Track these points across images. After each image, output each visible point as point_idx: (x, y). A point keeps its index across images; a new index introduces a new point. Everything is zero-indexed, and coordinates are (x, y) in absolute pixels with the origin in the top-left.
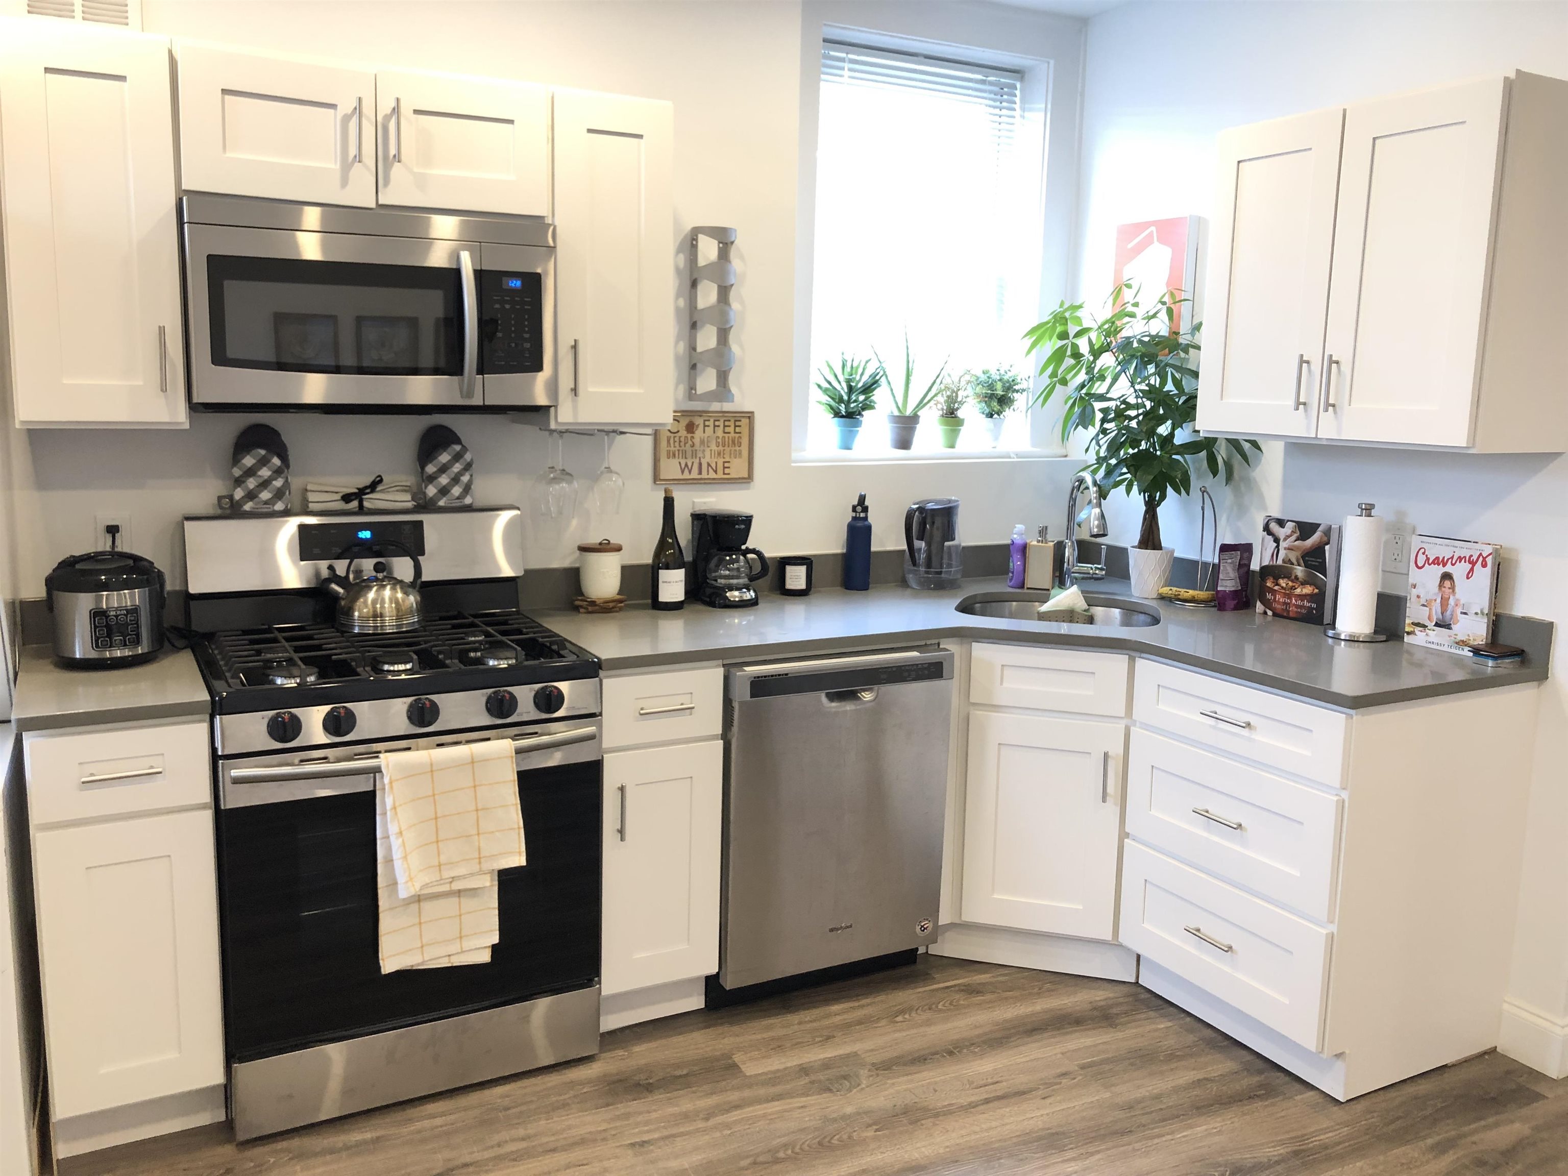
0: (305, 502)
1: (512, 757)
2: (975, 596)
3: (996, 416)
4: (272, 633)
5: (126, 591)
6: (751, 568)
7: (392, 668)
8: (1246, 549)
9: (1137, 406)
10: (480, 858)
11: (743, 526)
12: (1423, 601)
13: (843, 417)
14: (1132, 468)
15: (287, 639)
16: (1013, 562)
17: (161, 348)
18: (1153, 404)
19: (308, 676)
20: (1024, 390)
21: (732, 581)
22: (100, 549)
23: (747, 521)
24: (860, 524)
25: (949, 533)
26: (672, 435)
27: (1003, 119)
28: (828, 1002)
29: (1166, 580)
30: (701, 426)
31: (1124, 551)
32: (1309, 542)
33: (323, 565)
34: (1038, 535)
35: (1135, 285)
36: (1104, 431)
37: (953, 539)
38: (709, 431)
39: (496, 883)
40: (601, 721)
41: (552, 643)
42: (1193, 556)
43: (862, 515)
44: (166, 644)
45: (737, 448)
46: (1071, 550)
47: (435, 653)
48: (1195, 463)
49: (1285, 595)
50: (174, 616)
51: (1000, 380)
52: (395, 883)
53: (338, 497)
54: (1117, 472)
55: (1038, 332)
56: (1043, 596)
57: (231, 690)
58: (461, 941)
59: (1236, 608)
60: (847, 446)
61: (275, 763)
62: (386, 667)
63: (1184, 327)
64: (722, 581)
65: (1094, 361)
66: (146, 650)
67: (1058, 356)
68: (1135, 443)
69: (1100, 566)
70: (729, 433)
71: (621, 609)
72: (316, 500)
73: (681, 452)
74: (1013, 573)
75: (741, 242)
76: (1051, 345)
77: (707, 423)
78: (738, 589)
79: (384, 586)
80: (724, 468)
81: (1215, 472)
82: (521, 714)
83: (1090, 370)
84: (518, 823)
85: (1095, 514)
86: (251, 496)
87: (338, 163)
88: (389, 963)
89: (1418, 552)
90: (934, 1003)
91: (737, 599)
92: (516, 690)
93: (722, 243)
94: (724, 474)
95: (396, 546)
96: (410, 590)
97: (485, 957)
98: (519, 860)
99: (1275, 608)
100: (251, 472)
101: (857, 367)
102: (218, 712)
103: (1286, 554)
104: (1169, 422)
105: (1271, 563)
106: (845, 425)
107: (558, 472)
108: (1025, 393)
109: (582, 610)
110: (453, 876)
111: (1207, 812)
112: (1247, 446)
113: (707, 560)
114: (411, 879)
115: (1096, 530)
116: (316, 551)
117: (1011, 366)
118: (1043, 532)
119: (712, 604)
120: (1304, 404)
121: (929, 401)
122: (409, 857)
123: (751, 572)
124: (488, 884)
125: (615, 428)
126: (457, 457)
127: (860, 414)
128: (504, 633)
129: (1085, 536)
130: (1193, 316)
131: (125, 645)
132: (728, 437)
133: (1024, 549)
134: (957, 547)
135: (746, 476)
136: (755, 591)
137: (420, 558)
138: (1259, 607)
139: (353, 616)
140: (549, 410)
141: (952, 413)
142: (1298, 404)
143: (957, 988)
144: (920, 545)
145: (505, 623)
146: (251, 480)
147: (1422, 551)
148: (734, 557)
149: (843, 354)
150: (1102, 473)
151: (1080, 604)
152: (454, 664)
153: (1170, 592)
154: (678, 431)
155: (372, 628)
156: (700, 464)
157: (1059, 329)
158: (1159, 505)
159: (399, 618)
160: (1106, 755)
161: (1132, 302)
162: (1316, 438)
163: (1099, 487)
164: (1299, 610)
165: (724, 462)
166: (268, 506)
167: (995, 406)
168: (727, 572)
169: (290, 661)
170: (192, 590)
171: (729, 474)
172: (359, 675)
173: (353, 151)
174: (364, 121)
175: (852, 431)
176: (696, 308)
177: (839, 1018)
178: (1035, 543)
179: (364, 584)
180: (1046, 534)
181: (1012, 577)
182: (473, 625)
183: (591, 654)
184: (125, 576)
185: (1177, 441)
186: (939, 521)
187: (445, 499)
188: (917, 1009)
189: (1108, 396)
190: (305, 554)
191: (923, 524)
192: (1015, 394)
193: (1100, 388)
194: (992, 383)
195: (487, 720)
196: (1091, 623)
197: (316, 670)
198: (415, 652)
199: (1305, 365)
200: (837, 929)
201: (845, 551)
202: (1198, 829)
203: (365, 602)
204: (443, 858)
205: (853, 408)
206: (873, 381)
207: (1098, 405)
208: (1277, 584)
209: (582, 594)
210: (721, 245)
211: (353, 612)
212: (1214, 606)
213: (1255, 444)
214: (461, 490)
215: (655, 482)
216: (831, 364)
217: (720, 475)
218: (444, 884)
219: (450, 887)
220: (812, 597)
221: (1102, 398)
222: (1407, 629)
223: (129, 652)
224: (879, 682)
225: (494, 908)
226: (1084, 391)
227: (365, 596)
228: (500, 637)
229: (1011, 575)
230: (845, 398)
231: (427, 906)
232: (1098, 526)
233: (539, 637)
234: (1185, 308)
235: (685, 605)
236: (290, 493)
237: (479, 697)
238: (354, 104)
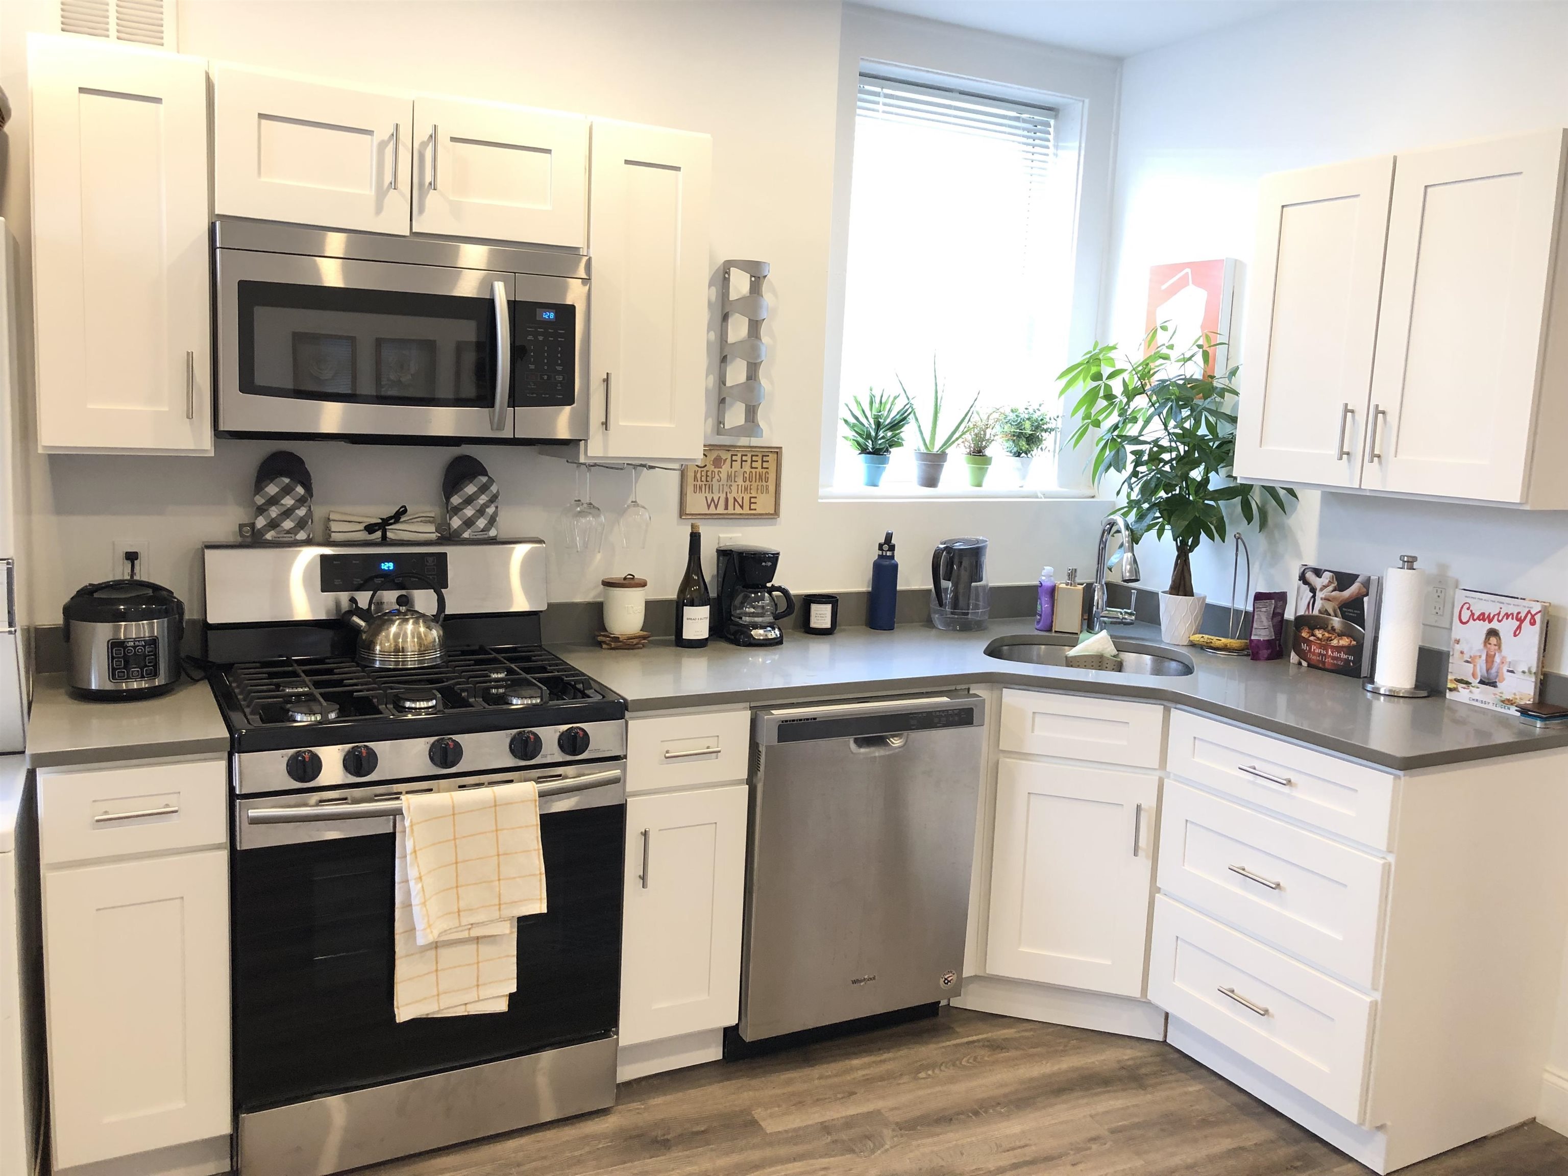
0: (328, 531)
1: (536, 801)
2: (1002, 638)
3: (1023, 455)
4: (292, 666)
5: (145, 622)
6: (776, 605)
7: (413, 706)
8: (1281, 598)
9: (1170, 450)
10: (500, 904)
11: (769, 564)
12: (1467, 658)
13: (870, 453)
14: (1165, 513)
15: (307, 673)
16: (1041, 604)
17: (188, 372)
18: (1187, 448)
19: (329, 713)
20: (1052, 430)
21: (756, 619)
22: (118, 577)
23: (774, 558)
24: (886, 563)
25: (976, 572)
26: (700, 470)
27: (1036, 157)
28: (848, 1055)
29: (1197, 629)
30: (729, 461)
31: (1153, 596)
32: (1347, 593)
33: (344, 597)
34: (1067, 577)
35: (1171, 326)
36: (1135, 474)
37: (981, 580)
38: (737, 465)
39: (516, 930)
40: (625, 764)
41: (576, 682)
42: (1225, 602)
43: (889, 553)
44: (183, 675)
45: (764, 484)
46: (1100, 593)
47: (459, 691)
48: (1230, 509)
49: (1321, 646)
50: (191, 646)
51: (1028, 419)
52: (413, 929)
53: (361, 527)
54: (1150, 516)
55: (1071, 372)
56: (1072, 640)
57: (250, 727)
58: (478, 988)
59: (1269, 658)
60: (873, 482)
61: (293, 803)
62: (408, 704)
63: (1220, 371)
64: (748, 619)
65: (1128, 403)
66: (163, 683)
67: (1092, 396)
68: (1168, 488)
69: (1129, 611)
70: (757, 468)
71: (644, 646)
72: (339, 530)
73: (707, 486)
74: (1040, 615)
75: (773, 276)
76: (1084, 386)
77: (734, 458)
78: (763, 627)
79: (407, 620)
80: (751, 503)
81: (1249, 519)
82: (545, 756)
83: (1123, 412)
84: (540, 870)
85: (1127, 558)
86: (273, 524)
87: (373, 189)
88: (403, 1014)
89: (1462, 607)
90: (957, 1059)
91: (762, 638)
92: (542, 732)
93: (754, 277)
94: (750, 509)
95: (419, 579)
96: (433, 624)
97: (502, 1006)
98: (540, 906)
99: (1310, 659)
100: (273, 501)
101: (886, 403)
102: (236, 750)
103: (1323, 605)
104: (1202, 467)
105: (1307, 613)
106: (872, 462)
107: (585, 505)
108: (1053, 433)
109: (604, 646)
110: (471, 923)
111: (1244, 870)
112: (1282, 493)
113: (732, 596)
114: (430, 926)
115: (1128, 574)
116: (337, 582)
117: (1040, 406)
118: (1072, 574)
119: (736, 642)
120: (1348, 454)
121: (957, 439)
122: (427, 903)
123: (776, 610)
124: (507, 931)
125: (643, 463)
126: (484, 489)
127: (887, 451)
128: (527, 671)
129: (1114, 578)
130: (1227, 359)
131: (143, 677)
132: (756, 472)
133: (1052, 591)
134: (984, 587)
135: (772, 512)
136: (779, 629)
137: (443, 590)
138: (1294, 657)
139: (374, 650)
140: (579, 445)
141: (980, 452)
142: (1342, 453)
143: (981, 1044)
144: (947, 584)
145: (528, 659)
146: (273, 508)
147: (1467, 606)
148: (759, 594)
149: (871, 390)
150: (1132, 517)
151: (1109, 649)
152: (478, 703)
153: (1202, 640)
154: (706, 465)
155: (393, 663)
156: (727, 500)
157: (1094, 370)
158: (1191, 550)
159: (421, 653)
160: (1139, 808)
161: (1167, 345)
162: (1360, 488)
163: (1132, 531)
164: (1335, 662)
165: (751, 498)
166: (290, 535)
167: (1023, 446)
168: (752, 610)
169: (310, 697)
170: (211, 620)
171: (755, 509)
172: (381, 713)
173: (388, 178)
174: (400, 147)
175: (879, 467)
176: (727, 342)
177: (861, 1073)
178: (1064, 586)
179: (386, 618)
180: (1075, 576)
181: (1040, 620)
182: (495, 661)
183: (615, 693)
184: (144, 606)
185: (1211, 487)
186: (966, 562)
187: (469, 530)
188: (941, 1065)
189: (1141, 438)
190: (327, 586)
191: (950, 563)
192: (1043, 434)
193: (1132, 430)
194: (1020, 422)
195: (511, 762)
196: (1120, 671)
197: (338, 706)
198: (438, 690)
199: (1349, 414)
200: (861, 981)
201: (870, 589)
202: (1234, 887)
203: (387, 636)
204: (462, 904)
205: (880, 444)
206: (901, 418)
207: (1129, 448)
208: (1313, 635)
209: (605, 630)
210: (753, 279)
211: (375, 646)
212: (1248, 655)
213: (1291, 492)
214: (486, 522)
215: (681, 518)
216: (859, 400)
217: (746, 510)
218: (462, 931)
219: (469, 933)
220: (838, 637)
221: (1135, 440)
222: (1450, 685)
223: (145, 684)
224: (909, 728)
225: (514, 956)
226: (1116, 433)
227: (388, 629)
228: (524, 675)
229: (1039, 617)
230: (873, 434)
231: (444, 953)
232: (1130, 571)
233: (563, 675)
234: (1221, 351)
235: (709, 642)
236: (312, 523)
237: (502, 738)
238: (392, 130)
